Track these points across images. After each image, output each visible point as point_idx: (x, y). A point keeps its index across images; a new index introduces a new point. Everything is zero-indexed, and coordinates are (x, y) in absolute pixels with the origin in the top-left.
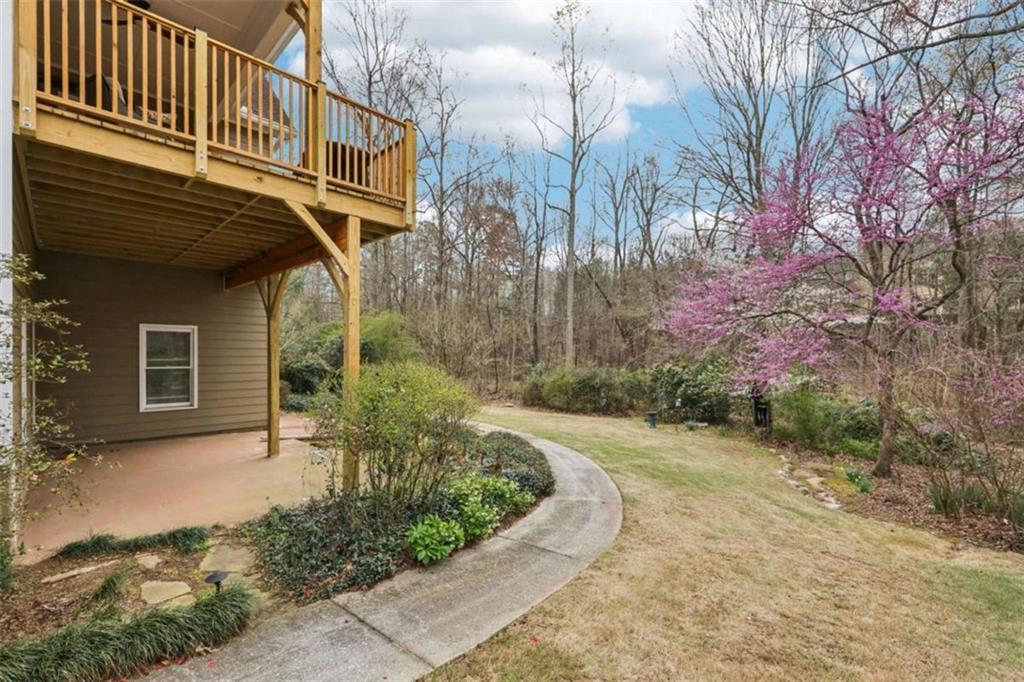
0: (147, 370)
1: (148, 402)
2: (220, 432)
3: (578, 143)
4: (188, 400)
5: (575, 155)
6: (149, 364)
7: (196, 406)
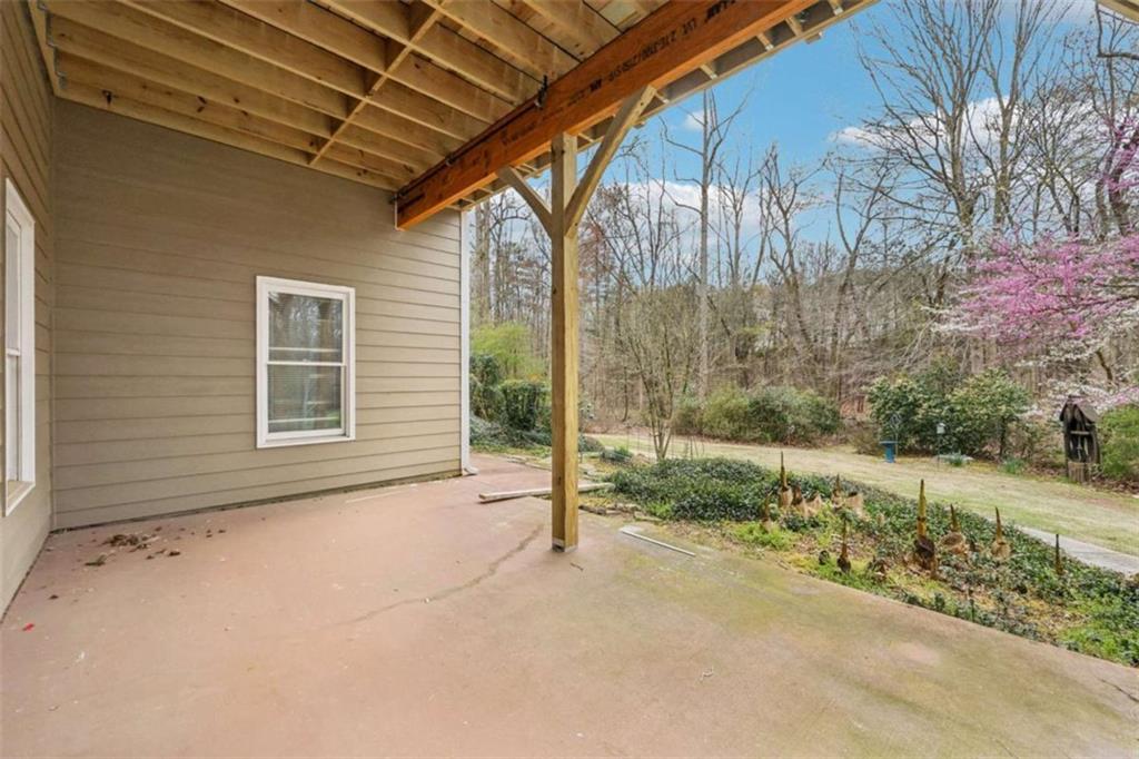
0: (269, 366)
1: (272, 429)
2: (389, 483)
3: (709, 130)
4: (338, 424)
5: (707, 143)
6: (272, 356)
7: (353, 437)
